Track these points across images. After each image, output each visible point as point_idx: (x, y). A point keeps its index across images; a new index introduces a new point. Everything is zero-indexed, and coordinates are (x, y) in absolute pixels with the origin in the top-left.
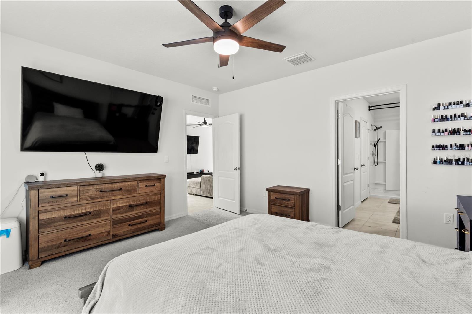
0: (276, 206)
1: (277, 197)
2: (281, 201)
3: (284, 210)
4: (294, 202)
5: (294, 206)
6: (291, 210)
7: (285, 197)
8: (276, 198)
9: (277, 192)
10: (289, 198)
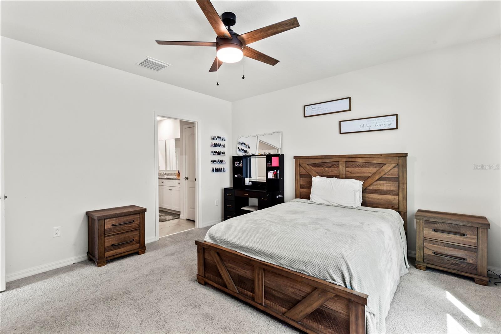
0: (112, 237)
1: (115, 224)
2: (122, 227)
3: (125, 237)
4: (139, 222)
5: (140, 226)
6: (135, 234)
7: (127, 220)
8: (113, 225)
9: (114, 217)
10: (133, 220)
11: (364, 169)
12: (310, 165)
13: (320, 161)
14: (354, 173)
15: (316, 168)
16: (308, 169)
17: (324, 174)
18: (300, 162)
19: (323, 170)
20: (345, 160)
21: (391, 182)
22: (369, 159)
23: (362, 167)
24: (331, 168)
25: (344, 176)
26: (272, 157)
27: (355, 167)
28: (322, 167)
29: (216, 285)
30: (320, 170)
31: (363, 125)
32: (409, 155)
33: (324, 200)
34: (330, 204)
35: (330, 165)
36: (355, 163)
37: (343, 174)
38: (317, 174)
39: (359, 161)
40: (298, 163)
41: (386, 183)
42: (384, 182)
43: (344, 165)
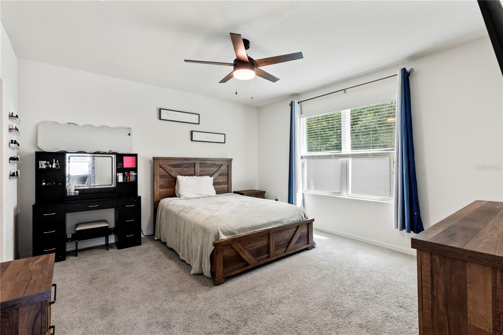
11: (210, 168)
12: (169, 166)
13: (180, 162)
14: (204, 172)
15: (176, 168)
16: (169, 170)
17: (182, 173)
18: (160, 162)
19: (182, 170)
20: (199, 162)
21: (225, 176)
22: (214, 161)
23: (210, 167)
24: (188, 168)
25: (199, 174)
26: (124, 157)
27: (205, 167)
28: (181, 168)
29: (239, 271)
30: (180, 170)
31: (207, 137)
32: (233, 159)
33: (196, 194)
34: (202, 197)
35: (188, 166)
36: (206, 164)
37: (198, 173)
38: (177, 174)
39: (207, 163)
40: (158, 164)
41: (222, 177)
42: (221, 177)
43: (199, 166)
